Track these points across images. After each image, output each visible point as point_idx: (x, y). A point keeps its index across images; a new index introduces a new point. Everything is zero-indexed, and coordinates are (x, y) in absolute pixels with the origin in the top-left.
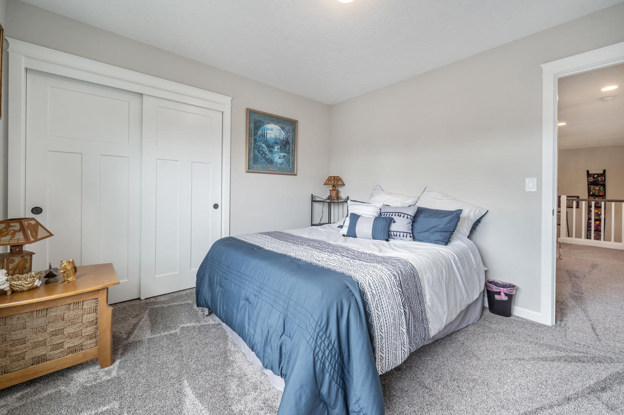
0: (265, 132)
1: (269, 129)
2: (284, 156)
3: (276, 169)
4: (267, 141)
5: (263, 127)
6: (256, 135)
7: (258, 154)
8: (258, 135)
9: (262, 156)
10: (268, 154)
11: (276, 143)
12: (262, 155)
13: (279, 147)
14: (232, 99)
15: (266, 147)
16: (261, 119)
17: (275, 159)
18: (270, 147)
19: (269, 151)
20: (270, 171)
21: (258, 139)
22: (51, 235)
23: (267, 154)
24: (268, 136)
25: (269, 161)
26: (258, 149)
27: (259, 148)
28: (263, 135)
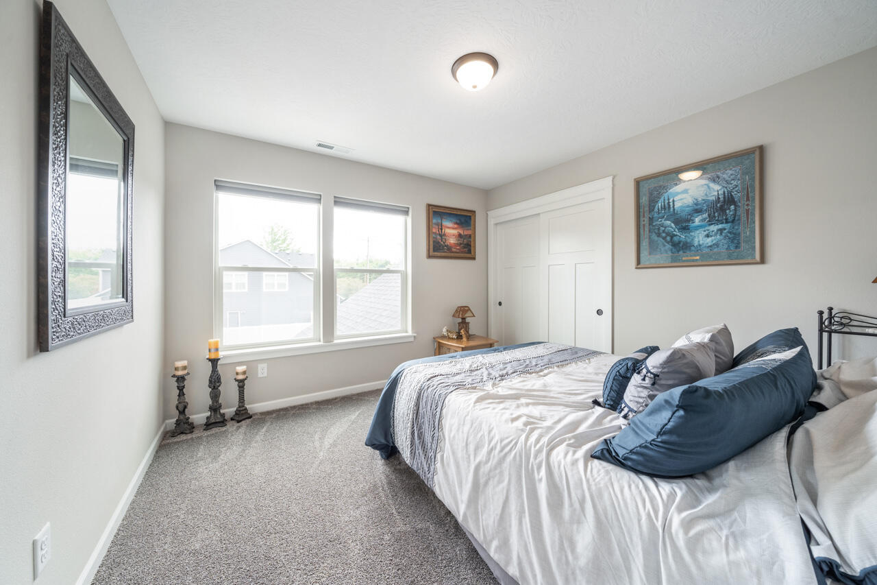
0: (671, 201)
1: (678, 194)
2: (721, 230)
3: (698, 258)
4: (675, 213)
5: (666, 195)
6: (653, 210)
7: (656, 238)
8: (656, 210)
9: (666, 241)
10: (678, 234)
11: (698, 211)
12: (664, 238)
13: (706, 215)
14: (613, 179)
15: (673, 225)
16: (661, 183)
17: (696, 240)
18: (684, 223)
19: (678, 229)
20: (684, 261)
21: (656, 215)
22: (474, 316)
23: (676, 235)
24: (678, 205)
25: (681, 245)
26: (656, 231)
27: (659, 229)
28: (667, 207)
